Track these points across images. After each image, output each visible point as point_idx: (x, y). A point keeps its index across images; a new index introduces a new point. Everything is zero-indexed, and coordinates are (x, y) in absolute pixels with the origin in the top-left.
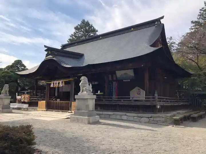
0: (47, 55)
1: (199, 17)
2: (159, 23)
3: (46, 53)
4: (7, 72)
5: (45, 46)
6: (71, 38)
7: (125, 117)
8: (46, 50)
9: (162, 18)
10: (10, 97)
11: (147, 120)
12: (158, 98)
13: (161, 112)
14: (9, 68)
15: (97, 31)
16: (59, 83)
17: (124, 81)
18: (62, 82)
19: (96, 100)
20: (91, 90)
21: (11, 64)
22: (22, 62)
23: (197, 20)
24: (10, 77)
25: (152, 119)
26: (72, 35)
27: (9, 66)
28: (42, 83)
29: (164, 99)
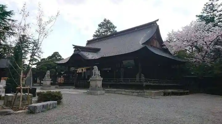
0: (75, 51)
1: (202, 12)
2: (155, 24)
3: (74, 49)
4: (48, 61)
5: (73, 45)
6: (95, 34)
7: (123, 93)
8: (74, 48)
9: (158, 20)
10: (51, 79)
11: (136, 94)
12: (145, 80)
13: (149, 89)
14: (50, 58)
15: (116, 27)
16: (83, 70)
17: (128, 68)
18: (85, 69)
19: (103, 81)
20: (100, 74)
21: (51, 55)
22: (59, 54)
23: (201, 14)
24: (50, 65)
25: (140, 93)
26: (96, 31)
27: (49, 56)
28: (72, 69)
29: (152, 80)
